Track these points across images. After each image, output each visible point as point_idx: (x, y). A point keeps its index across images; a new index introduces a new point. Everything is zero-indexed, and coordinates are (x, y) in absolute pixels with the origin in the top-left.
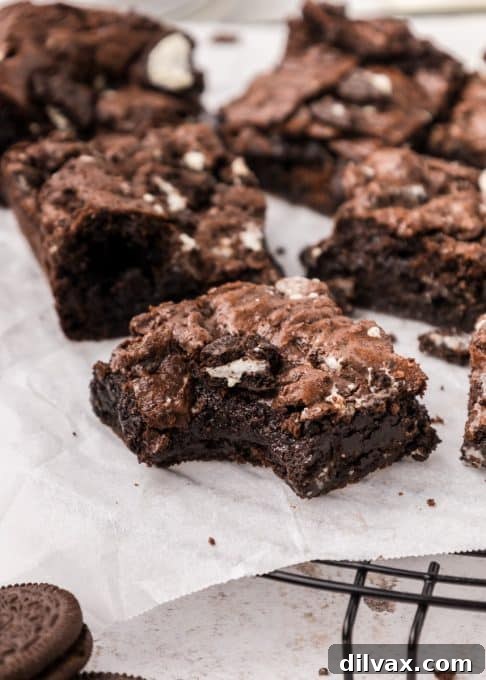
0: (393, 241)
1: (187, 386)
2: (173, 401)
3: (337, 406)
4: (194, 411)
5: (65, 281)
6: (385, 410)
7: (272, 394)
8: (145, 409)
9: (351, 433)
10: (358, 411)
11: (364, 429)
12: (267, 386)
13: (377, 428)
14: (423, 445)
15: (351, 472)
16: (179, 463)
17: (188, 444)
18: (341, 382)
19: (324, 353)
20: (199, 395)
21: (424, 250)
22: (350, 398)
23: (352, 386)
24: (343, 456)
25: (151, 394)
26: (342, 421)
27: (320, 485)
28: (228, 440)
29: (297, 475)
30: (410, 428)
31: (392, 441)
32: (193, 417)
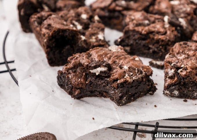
0: (141, 36)
1: (84, 76)
2: (81, 80)
3: (128, 79)
4: (87, 82)
5: (49, 49)
6: (141, 80)
7: (109, 77)
8: (73, 82)
9: (132, 87)
10: (133, 81)
11: (135, 86)
12: (108, 74)
13: (139, 86)
14: (152, 90)
15: (132, 98)
16: (83, 98)
17: (86, 92)
18: (128, 72)
19: (123, 65)
20: (88, 78)
21: (150, 38)
22: (131, 77)
23: (132, 74)
24: (130, 94)
25: (74, 78)
26: (129, 83)
27: (124, 102)
28: (97, 91)
29: (117, 99)
30: (149, 85)
31: (143, 89)
32: (87, 84)
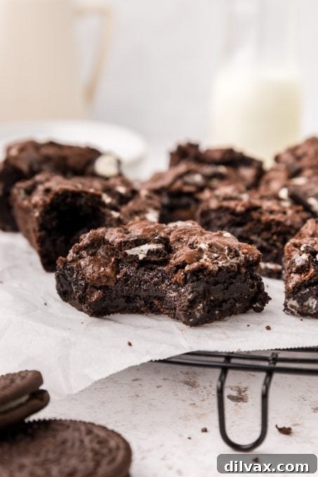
1: (114, 262)
2: (105, 270)
3: (207, 264)
4: (118, 277)
5: (43, 233)
6: (236, 270)
7: (166, 262)
8: (87, 274)
9: (216, 283)
10: (220, 269)
11: (224, 282)
12: (164, 257)
13: (232, 283)
14: (261, 300)
15: (217, 312)
16: (109, 314)
17: (115, 299)
18: (209, 253)
19: (197, 242)
20: (122, 269)
21: (252, 220)
22: (215, 261)
23: (216, 255)
24: (212, 298)
25: (91, 266)
26: (211, 273)
27: (198, 315)
28: (139, 296)
29: (183, 307)
30: (252, 287)
31: (241, 294)
32: (118, 281)
